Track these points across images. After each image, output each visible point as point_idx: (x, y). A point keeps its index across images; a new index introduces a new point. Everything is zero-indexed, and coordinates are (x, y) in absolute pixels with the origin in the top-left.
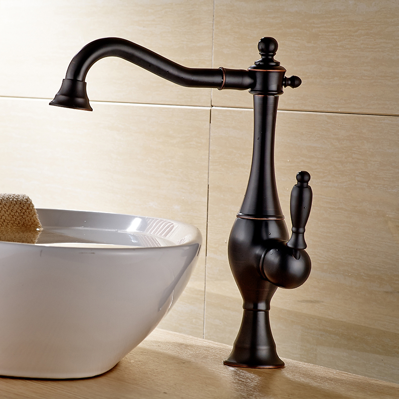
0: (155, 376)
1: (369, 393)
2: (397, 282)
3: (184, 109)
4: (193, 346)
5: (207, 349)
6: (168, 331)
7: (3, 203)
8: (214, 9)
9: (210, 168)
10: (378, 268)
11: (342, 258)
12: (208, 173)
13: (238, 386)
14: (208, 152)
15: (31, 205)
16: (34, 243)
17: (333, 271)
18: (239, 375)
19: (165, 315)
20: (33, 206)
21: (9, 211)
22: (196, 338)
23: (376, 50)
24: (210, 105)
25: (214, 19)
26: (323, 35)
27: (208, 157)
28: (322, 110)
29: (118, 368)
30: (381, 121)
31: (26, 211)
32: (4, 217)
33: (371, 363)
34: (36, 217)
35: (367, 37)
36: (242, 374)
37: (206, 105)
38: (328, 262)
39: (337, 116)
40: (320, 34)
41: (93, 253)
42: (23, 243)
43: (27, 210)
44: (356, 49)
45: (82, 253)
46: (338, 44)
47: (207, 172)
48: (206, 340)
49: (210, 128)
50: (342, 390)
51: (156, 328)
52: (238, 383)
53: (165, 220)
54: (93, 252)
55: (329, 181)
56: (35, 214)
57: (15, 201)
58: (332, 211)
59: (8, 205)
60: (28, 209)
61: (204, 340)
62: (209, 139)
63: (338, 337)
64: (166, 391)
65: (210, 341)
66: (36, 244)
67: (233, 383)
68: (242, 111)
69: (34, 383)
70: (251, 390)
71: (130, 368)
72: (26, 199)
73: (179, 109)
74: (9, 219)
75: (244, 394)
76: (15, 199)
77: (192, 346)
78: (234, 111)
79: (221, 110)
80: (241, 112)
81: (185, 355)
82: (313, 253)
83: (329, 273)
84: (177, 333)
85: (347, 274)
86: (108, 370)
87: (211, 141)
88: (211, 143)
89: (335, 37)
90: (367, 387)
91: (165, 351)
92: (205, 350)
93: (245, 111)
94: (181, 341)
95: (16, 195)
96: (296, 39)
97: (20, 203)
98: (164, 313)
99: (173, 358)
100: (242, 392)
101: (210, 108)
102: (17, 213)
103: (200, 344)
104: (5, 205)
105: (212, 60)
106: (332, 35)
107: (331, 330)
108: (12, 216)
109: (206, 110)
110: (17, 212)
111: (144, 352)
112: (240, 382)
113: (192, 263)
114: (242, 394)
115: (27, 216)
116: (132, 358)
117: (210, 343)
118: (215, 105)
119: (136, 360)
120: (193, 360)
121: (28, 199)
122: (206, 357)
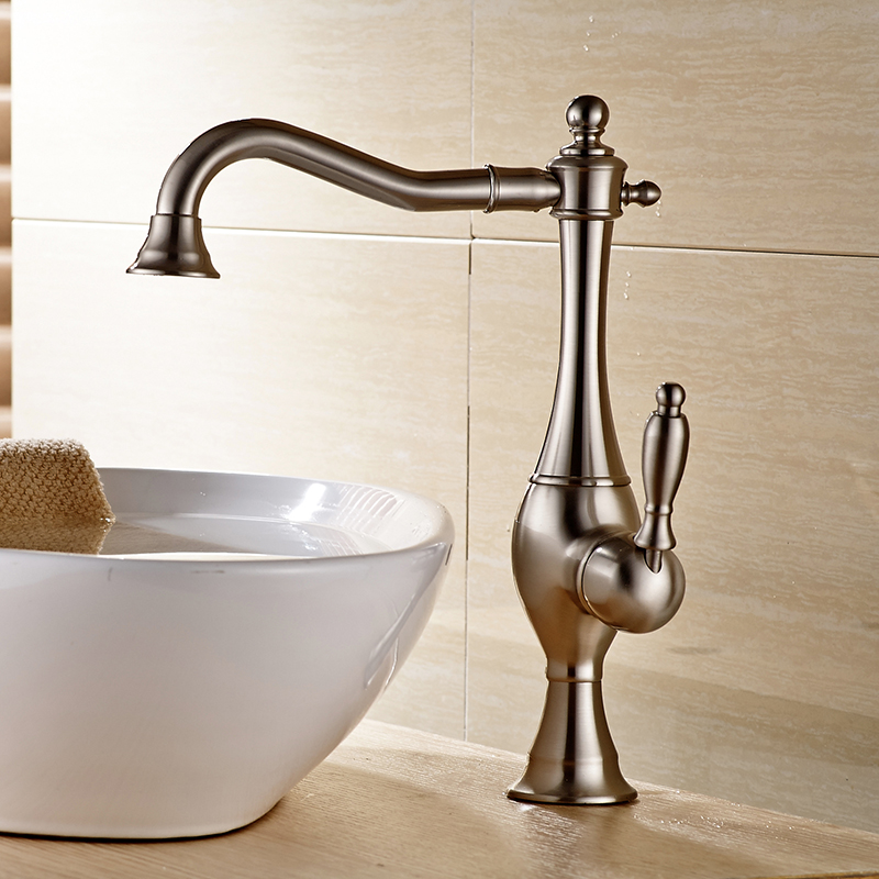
0: (360, 827)
1: (816, 855)
2: (875, 613)
3: (414, 243)
4: (440, 757)
5: (471, 763)
6: (386, 725)
7: (28, 459)
8: (472, 28)
9: (471, 371)
10: (834, 583)
11: (757, 561)
12: (468, 381)
13: (536, 847)
14: (466, 336)
15: (87, 464)
16: (94, 552)
17: (738, 590)
18: (539, 821)
19: (380, 694)
20: (91, 466)
21: (41, 476)
22: (447, 740)
23: (820, 115)
24: (469, 236)
25: (472, 51)
26: (706, 83)
27: (466, 347)
28: (707, 244)
29: (279, 810)
30: (833, 268)
31: (76, 478)
32: (29, 491)
33: (824, 787)
34: (98, 490)
35: (802, 87)
36: (545, 818)
37: (459, 236)
38: (726, 571)
39: (740, 258)
40: (700, 80)
41: (222, 572)
42: (71, 554)
43: (80, 475)
44: (777, 114)
45: (197, 572)
46: (740, 103)
47: (466, 378)
48: (469, 744)
49: (469, 285)
50: (758, 852)
51: (364, 720)
52: (536, 839)
53: (375, 488)
54: (220, 568)
55: (727, 397)
56: (96, 483)
57: (54, 455)
58: (734, 460)
59: (38, 464)
60: (80, 472)
61: (466, 743)
62: (469, 307)
63: (751, 731)
64: (384, 861)
65: (477, 746)
66: (99, 556)
67: (526, 839)
68: (538, 248)
69: (100, 850)
70: (564, 855)
71: (307, 811)
72: (78, 450)
73: (402, 244)
74: (42, 494)
75: (549, 864)
76: (53, 452)
77: (438, 758)
78: (520, 248)
79: (493, 245)
80: (535, 250)
81: (423, 779)
82: (696, 552)
83: (731, 595)
84: (407, 729)
85: (767, 595)
86: (259, 816)
87: (472, 311)
88: (472, 317)
89: (733, 87)
90: (814, 842)
91: (381, 771)
92: (468, 766)
93: (543, 248)
94: (415, 747)
95: (55, 441)
96: (650, 93)
97: (65, 460)
98: (379, 691)
99: (397, 786)
100: (545, 860)
101: (468, 242)
102: (59, 482)
103: (456, 753)
104: (32, 464)
105: (470, 139)
106: (727, 84)
107: (737, 715)
108: (47, 487)
109: (461, 246)
110: (57, 478)
111: (338, 773)
112: (541, 837)
113: (434, 580)
114: (546, 864)
115: (80, 488)
116: (312, 789)
117: (477, 749)
118: (480, 234)
119: (319, 792)
120: (440, 789)
121: (80, 452)
122: (467, 783)
